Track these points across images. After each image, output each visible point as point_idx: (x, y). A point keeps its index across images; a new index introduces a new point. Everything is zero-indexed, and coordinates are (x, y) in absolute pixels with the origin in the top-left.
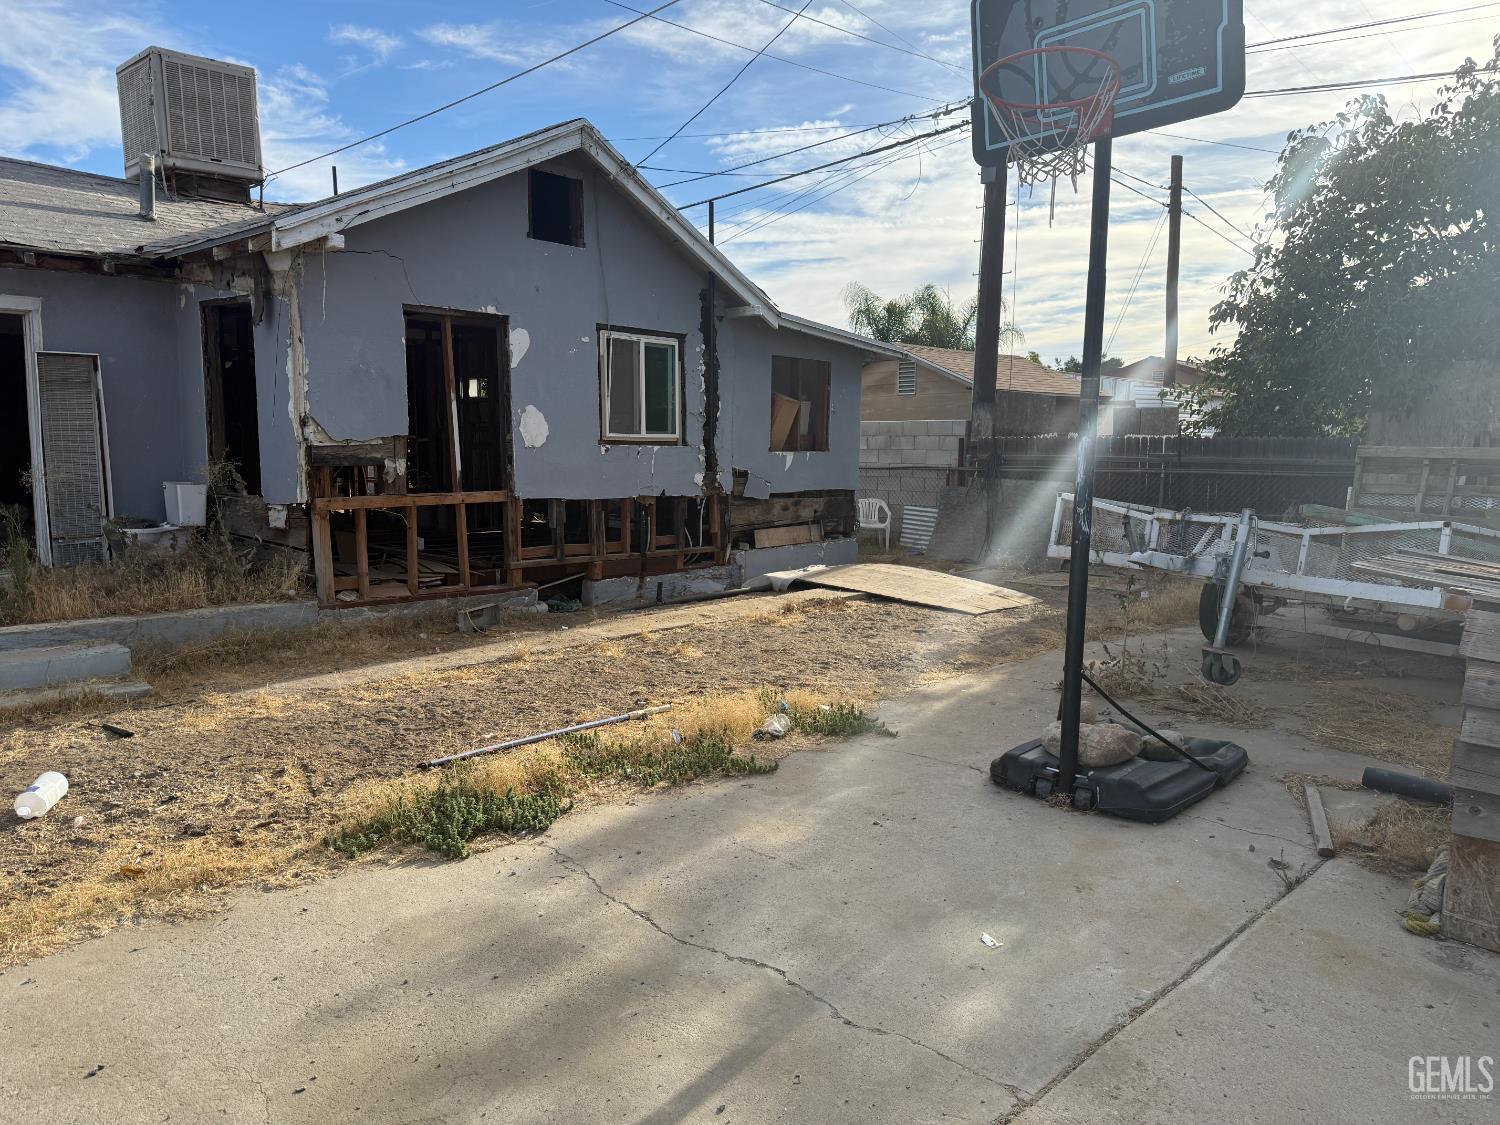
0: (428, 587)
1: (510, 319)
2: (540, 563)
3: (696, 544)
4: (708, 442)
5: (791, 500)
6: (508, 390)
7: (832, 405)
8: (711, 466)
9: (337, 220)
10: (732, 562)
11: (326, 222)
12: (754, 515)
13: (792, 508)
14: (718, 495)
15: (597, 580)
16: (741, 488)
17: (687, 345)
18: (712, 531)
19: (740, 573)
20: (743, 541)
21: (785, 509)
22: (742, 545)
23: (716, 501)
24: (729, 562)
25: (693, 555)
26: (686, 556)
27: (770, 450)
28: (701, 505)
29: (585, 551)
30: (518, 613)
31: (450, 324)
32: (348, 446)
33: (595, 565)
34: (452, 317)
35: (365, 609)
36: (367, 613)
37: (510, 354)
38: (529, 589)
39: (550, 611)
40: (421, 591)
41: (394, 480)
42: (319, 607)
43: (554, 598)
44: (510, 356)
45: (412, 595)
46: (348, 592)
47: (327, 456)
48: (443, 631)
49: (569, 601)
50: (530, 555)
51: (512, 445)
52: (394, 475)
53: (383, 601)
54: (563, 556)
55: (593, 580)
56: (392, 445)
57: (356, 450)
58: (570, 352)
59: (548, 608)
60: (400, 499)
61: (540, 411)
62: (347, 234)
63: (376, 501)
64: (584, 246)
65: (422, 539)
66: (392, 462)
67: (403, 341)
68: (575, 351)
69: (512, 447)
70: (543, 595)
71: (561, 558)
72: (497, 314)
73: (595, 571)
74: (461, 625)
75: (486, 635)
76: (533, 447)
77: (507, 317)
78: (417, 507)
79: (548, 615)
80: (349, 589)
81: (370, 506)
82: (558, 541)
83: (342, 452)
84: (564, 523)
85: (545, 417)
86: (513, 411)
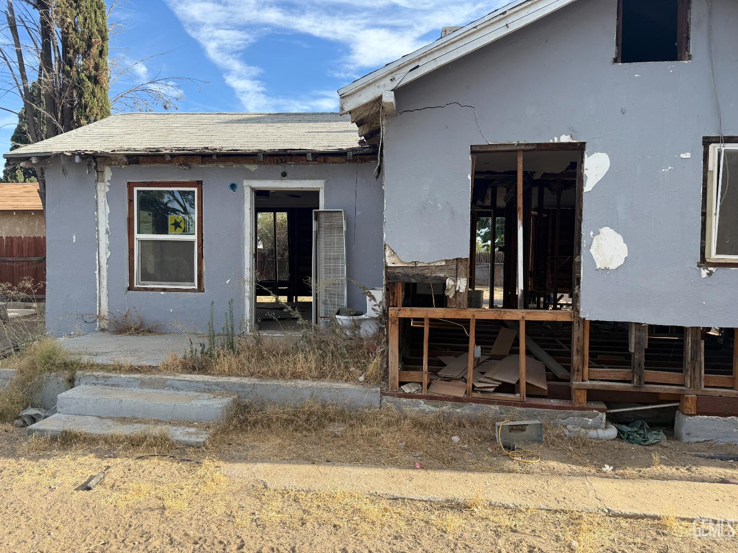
0: (482, 392)
1: (587, 146)
2: (609, 386)
6: (581, 215)
9: (391, 80)
11: (381, 83)
15: (691, 415)
29: (676, 381)
30: (572, 435)
31: (522, 158)
32: (416, 267)
33: (687, 397)
34: (524, 151)
35: (421, 401)
36: (423, 405)
37: (584, 178)
38: (595, 411)
39: (621, 438)
40: (475, 395)
41: (455, 296)
42: (383, 394)
43: (627, 424)
44: (584, 181)
45: (465, 396)
46: (410, 384)
47: (398, 274)
48: (479, 437)
49: (648, 431)
50: (598, 377)
51: (580, 267)
52: (456, 291)
53: (438, 397)
54: (642, 383)
55: (683, 414)
56: (454, 266)
57: (423, 270)
58: (663, 170)
59: (618, 434)
60: (461, 312)
61: (618, 233)
62: (397, 92)
63: (438, 313)
64: (690, 58)
65: (479, 347)
66: (453, 281)
67: (469, 177)
68: (670, 168)
69: (580, 269)
70: (612, 419)
71: (640, 384)
72: (572, 142)
73: (688, 405)
74: (497, 436)
75: (508, 455)
76: (606, 269)
77: (584, 143)
78: (476, 320)
79: (617, 444)
80: (411, 382)
81: (432, 316)
82: (636, 366)
83: (410, 272)
84: (646, 349)
85: (623, 239)
86: (583, 233)
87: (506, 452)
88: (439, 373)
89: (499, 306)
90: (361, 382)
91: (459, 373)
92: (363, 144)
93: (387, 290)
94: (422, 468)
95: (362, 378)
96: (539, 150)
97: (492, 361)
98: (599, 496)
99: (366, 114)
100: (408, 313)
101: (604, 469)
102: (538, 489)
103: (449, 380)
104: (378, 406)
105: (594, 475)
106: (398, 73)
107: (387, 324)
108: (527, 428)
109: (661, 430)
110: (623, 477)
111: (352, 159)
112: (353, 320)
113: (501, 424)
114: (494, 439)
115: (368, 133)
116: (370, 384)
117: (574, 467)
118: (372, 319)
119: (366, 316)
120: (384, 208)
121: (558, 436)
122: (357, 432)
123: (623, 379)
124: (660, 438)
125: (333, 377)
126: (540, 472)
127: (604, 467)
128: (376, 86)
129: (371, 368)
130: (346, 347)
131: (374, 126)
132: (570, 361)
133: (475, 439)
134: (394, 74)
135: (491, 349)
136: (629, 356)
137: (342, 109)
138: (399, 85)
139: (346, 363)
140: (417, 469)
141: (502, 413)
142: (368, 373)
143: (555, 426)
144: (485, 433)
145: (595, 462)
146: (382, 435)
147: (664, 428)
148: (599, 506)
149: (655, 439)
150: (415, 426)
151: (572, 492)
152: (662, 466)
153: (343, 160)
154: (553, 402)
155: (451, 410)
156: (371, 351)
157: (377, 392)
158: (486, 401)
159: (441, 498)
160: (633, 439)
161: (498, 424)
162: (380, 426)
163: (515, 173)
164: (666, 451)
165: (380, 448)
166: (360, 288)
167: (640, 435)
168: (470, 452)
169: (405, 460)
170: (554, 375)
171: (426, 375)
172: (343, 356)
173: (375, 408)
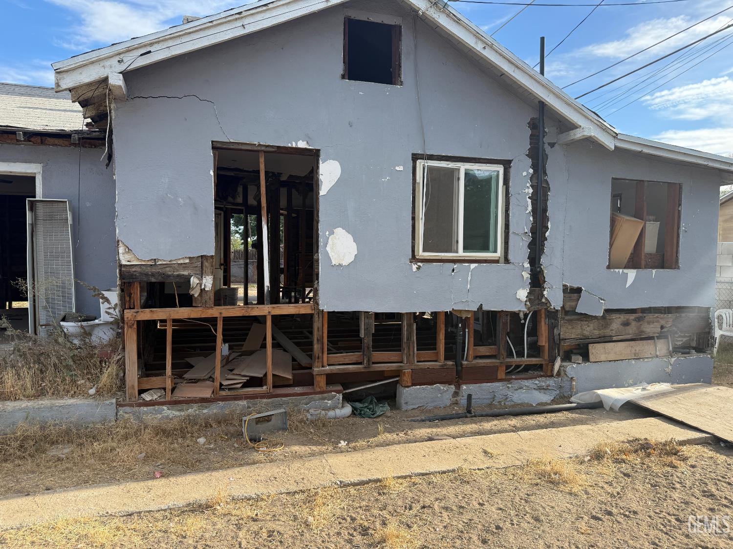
0: (229, 389)
1: (322, 153)
2: (343, 369)
3: (520, 354)
4: (534, 259)
5: (632, 317)
6: (318, 216)
7: (682, 224)
8: (537, 281)
9: (119, 61)
10: (562, 373)
11: (107, 63)
12: (589, 329)
13: (634, 323)
14: (546, 309)
15: (408, 387)
16: (573, 304)
17: (512, 171)
18: (540, 344)
19: (571, 385)
20: (576, 354)
21: (626, 324)
22: (574, 357)
23: (543, 316)
24: (559, 374)
25: (518, 366)
26: (508, 367)
27: (609, 267)
28: (525, 319)
29: (396, 359)
30: (314, 418)
31: (263, 158)
32: (155, 265)
33: (404, 372)
34: (265, 152)
35: (165, 408)
36: (166, 411)
37: (320, 183)
38: (333, 393)
39: (355, 414)
40: (223, 393)
41: (200, 295)
42: (119, 405)
43: (360, 401)
44: (320, 185)
45: (212, 396)
46: (151, 391)
47: (135, 273)
48: (227, 435)
49: (377, 405)
50: (336, 362)
51: (319, 264)
52: (201, 290)
53: (183, 401)
54: (371, 363)
55: (402, 386)
56: (199, 264)
57: (164, 268)
58: (383, 180)
59: (353, 411)
60: (207, 311)
61: (349, 233)
62: (127, 75)
63: (183, 313)
64: (401, 83)
65: (227, 345)
66: (198, 278)
67: (212, 173)
68: (388, 178)
69: (318, 266)
70: (348, 398)
71: (369, 365)
72: (308, 148)
73: (405, 378)
74: (243, 431)
75: (254, 447)
76: (340, 265)
77: (318, 151)
78: (224, 317)
79: (352, 420)
80: (153, 389)
81: (177, 317)
82: (366, 349)
83: (149, 270)
84: (373, 334)
85: (353, 239)
86: (320, 233)
87: (251, 444)
88: (184, 376)
89: (254, 302)
90: (91, 396)
91: (206, 373)
92: (91, 127)
93: (122, 290)
94: (162, 476)
95: (92, 391)
96: (278, 153)
97: (242, 357)
98: (334, 471)
99: (90, 94)
100: (147, 315)
101: (340, 445)
102: (280, 475)
103: (195, 381)
104: (113, 419)
105: (331, 452)
106: (127, 54)
107: (123, 328)
108: (273, 418)
109: (386, 403)
110: (355, 449)
111: (77, 142)
112: (82, 327)
113: (247, 418)
114: (241, 434)
115: (95, 116)
116: (103, 396)
117: (314, 448)
118: (107, 323)
119: (100, 321)
120: (116, 200)
121: (301, 421)
122: (87, 451)
123: (355, 362)
124: (385, 410)
125: (56, 394)
126: (283, 458)
127: (340, 443)
128: (100, 65)
129: (105, 378)
130: (73, 357)
131: (102, 108)
132: (312, 350)
133: (222, 437)
134: (122, 56)
135: (242, 345)
136: (361, 340)
137: (58, 85)
138: (128, 69)
139: (72, 376)
140: (157, 478)
141: (249, 407)
142: (100, 385)
143: (299, 411)
144: (232, 429)
145: (333, 440)
146: (117, 450)
147: (389, 401)
148: (333, 480)
149: (381, 411)
150: (157, 434)
151: (310, 472)
152: (386, 434)
153: (66, 143)
154: (298, 390)
155: (197, 412)
156: (104, 360)
157: (112, 404)
158: (233, 398)
159: (181, 503)
160: (364, 414)
161: (244, 418)
162: (116, 440)
163: (258, 172)
164: (390, 420)
165: (115, 464)
166: (90, 289)
167: (370, 409)
168: (216, 451)
169: (144, 472)
170: (300, 365)
171: (170, 379)
172: (68, 368)
173: (110, 421)
